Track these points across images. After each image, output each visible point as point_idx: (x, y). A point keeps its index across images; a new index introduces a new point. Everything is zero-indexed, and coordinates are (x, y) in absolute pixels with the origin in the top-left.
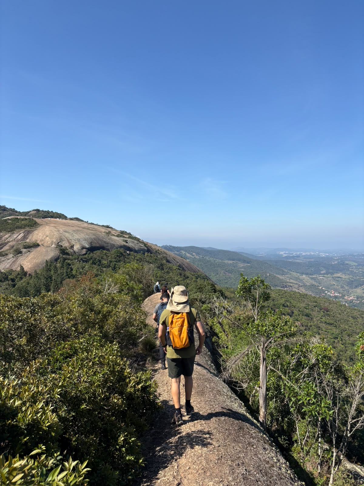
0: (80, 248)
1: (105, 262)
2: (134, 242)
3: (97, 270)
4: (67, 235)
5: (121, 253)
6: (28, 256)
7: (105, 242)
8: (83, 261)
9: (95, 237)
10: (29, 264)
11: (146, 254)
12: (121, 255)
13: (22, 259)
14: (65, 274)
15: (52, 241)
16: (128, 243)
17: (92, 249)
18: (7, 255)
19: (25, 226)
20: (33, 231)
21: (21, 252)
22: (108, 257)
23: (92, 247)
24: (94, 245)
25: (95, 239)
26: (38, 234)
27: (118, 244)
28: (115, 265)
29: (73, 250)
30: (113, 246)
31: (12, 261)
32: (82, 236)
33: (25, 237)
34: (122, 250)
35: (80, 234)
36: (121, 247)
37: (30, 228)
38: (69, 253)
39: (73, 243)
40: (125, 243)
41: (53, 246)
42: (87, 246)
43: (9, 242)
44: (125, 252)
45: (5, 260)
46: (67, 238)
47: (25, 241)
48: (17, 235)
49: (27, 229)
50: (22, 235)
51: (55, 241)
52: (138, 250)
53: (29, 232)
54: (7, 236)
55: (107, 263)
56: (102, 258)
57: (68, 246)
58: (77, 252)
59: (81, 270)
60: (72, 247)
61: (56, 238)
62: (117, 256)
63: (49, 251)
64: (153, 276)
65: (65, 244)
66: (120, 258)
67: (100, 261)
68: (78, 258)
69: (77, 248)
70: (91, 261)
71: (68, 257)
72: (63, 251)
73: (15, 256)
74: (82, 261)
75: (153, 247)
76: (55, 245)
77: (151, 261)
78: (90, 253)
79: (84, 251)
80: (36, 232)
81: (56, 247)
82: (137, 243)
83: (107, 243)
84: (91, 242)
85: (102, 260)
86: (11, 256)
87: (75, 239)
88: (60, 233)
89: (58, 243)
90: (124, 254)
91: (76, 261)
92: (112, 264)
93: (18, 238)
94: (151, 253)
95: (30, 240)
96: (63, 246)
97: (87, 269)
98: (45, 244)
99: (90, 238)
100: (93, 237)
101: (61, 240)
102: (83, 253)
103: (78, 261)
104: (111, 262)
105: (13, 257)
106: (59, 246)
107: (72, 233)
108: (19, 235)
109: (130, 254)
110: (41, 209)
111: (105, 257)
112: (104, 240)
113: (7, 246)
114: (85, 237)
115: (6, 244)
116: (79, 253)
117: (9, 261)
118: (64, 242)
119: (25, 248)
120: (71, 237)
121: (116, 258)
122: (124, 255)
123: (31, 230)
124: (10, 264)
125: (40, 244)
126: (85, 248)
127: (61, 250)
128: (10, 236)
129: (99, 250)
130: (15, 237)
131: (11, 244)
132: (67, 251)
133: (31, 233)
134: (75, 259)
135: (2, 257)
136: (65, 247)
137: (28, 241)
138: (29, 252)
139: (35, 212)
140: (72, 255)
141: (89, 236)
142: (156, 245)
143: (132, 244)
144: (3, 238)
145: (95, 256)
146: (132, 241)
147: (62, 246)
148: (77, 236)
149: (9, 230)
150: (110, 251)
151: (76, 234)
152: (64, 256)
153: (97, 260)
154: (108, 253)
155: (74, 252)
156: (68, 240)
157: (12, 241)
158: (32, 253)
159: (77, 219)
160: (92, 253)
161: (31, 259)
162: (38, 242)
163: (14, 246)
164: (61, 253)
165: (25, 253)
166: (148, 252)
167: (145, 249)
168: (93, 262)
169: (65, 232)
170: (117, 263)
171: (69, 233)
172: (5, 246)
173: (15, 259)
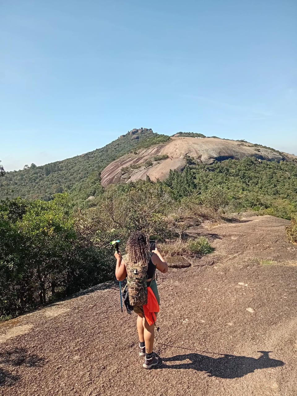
0: (208, 158)
1: (233, 171)
2: (267, 151)
3: (222, 178)
4: (196, 146)
5: (252, 162)
6: (157, 167)
7: (234, 151)
8: (210, 170)
9: (224, 147)
10: (157, 174)
11: (281, 162)
12: (251, 164)
13: (152, 170)
14: (186, 182)
15: (181, 153)
16: (260, 152)
17: (220, 159)
18: (140, 167)
19: (159, 142)
20: (165, 146)
21: (152, 164)
22: (237, 166)
23: (220, 156)
24: (222, 155)
25: (223, 149)
26: (169, 148)
27: (249, 152)
28: (245, 173)
29: (200, 160)
30: (243, 155)
31: (144, 172)
32: (211, 146)
33: (158, 151)
34: (253, 159)
35: (208, 145)
36: (252, 156)
37: (163, 143)
38: (196, 162)
39: (201, 153)
40: (257, 152)
41: (181, 157)
42: (215, 156)
43: (144, 156)
44: (256, 160)
45: (138, 172)
46: (195, 149)
47: (157, 155)
48: (152, 149)
49: (161, 144)
50: (156, 149)
51: (183, 152)
52: (272, 159)
53: (162, 147)
54: (143, 152)
55: (236, 171)
56: (230, 167)
57: (196, 157)
58: (204, 162)
59: (205, 178)
60: (200, 157)
61: (185, 149)
62: (248, 164)
63: (176, 161)
64: (289, 184)
65: (193, 155)
66: (250, 166)
67: (228, 170)
68: (205, 167)
69: (204, 158)
70: (218, 170)
71: (194, 166)
72: (190, 161)
73: (147, 168)
74: (208, 170)
75: (290, 157)
76: (183, 156)
77: (286, 169)
78: (217, 163)
79: (212, 161)
80: (168, 146)
81: (184, 158)
82: (271, 152)
83: (237, 152)
84: (220, 152)
85: (230, 169)
86: (143, 168)
87: (203, 150)
88: (189, 145)
89: (186, 154)
90: (255, 162)
91: (202, 170)
92: (241, 173)
93: (152, 152)
94: (287, 161)
95: (162, 153)
96: (191, 156)
97: (211, 177)
98: (174, 156)
99: (219, 148)
100: (221, 147)
101: (190, 151)
102: (210, 163)
103: (203, 170)
104: (239, 170)
105: (145, 169)
106: (186, 156)
107: (201, 145)
108: (152, 150)
109: (262, 163)
110: (183, 132)
111: (234, 166)
112: (234, 149)
113: (142, 159)
114: (213, 147)
115: (142, 158)
116: (206, 162)
117: (141, 172)
118: (192, 153)
119: (156, 160)
120: (199, 148)
121: (246, 166)
122: (255, 164)
123: (164, 144)
124: (141, 175)
125: (170, 156)
126: (213, 158)
127: (188, 160)
128: (146, 151)
129: (228, 159)
130: (150, 152)
131: (145, 158)
132: (194, 161)
133: (163, 147)
134: (201, 168)
135: (137, 169)
136: (192, 157)
137: (160, 154)
138: (159, 163)
139: (179, 134)
140: (198, 165)
141: (217, 146)
142: (293, 155)
143: (265, 153)
144: (141, 153)
145: (223, 165)
146: (265, 150)
147: (189, 157)
148: (205, 147)
149: (146, 146)
150: (239, 160)
151: (205, 145)
152: (190, 166)
153: (224, 169)
154: (237, 162)
155: (202, 162)
156: (196, 151)
157: (147, 155)
158: (161, 165)
159: (214, 137)
160: (219, 162)
161: (160, 169)
162: (168, 155)
163: (147, 159)
164: (188, 163)
165: (156, 165)
166: (284, 160)
167: (280, 158)
168: (220, 171)
169: (195, 143)
170: (247, 172)
171: (198, 144)
172: (140, 160)
173: (146, 171)
